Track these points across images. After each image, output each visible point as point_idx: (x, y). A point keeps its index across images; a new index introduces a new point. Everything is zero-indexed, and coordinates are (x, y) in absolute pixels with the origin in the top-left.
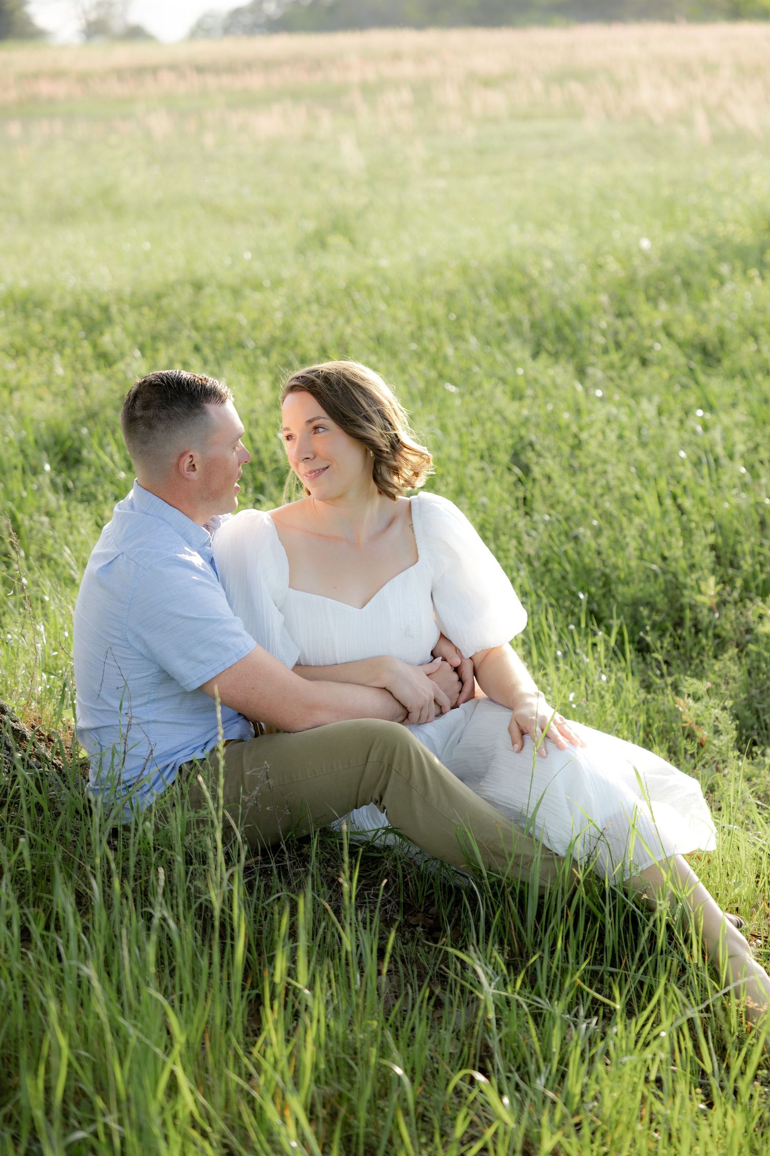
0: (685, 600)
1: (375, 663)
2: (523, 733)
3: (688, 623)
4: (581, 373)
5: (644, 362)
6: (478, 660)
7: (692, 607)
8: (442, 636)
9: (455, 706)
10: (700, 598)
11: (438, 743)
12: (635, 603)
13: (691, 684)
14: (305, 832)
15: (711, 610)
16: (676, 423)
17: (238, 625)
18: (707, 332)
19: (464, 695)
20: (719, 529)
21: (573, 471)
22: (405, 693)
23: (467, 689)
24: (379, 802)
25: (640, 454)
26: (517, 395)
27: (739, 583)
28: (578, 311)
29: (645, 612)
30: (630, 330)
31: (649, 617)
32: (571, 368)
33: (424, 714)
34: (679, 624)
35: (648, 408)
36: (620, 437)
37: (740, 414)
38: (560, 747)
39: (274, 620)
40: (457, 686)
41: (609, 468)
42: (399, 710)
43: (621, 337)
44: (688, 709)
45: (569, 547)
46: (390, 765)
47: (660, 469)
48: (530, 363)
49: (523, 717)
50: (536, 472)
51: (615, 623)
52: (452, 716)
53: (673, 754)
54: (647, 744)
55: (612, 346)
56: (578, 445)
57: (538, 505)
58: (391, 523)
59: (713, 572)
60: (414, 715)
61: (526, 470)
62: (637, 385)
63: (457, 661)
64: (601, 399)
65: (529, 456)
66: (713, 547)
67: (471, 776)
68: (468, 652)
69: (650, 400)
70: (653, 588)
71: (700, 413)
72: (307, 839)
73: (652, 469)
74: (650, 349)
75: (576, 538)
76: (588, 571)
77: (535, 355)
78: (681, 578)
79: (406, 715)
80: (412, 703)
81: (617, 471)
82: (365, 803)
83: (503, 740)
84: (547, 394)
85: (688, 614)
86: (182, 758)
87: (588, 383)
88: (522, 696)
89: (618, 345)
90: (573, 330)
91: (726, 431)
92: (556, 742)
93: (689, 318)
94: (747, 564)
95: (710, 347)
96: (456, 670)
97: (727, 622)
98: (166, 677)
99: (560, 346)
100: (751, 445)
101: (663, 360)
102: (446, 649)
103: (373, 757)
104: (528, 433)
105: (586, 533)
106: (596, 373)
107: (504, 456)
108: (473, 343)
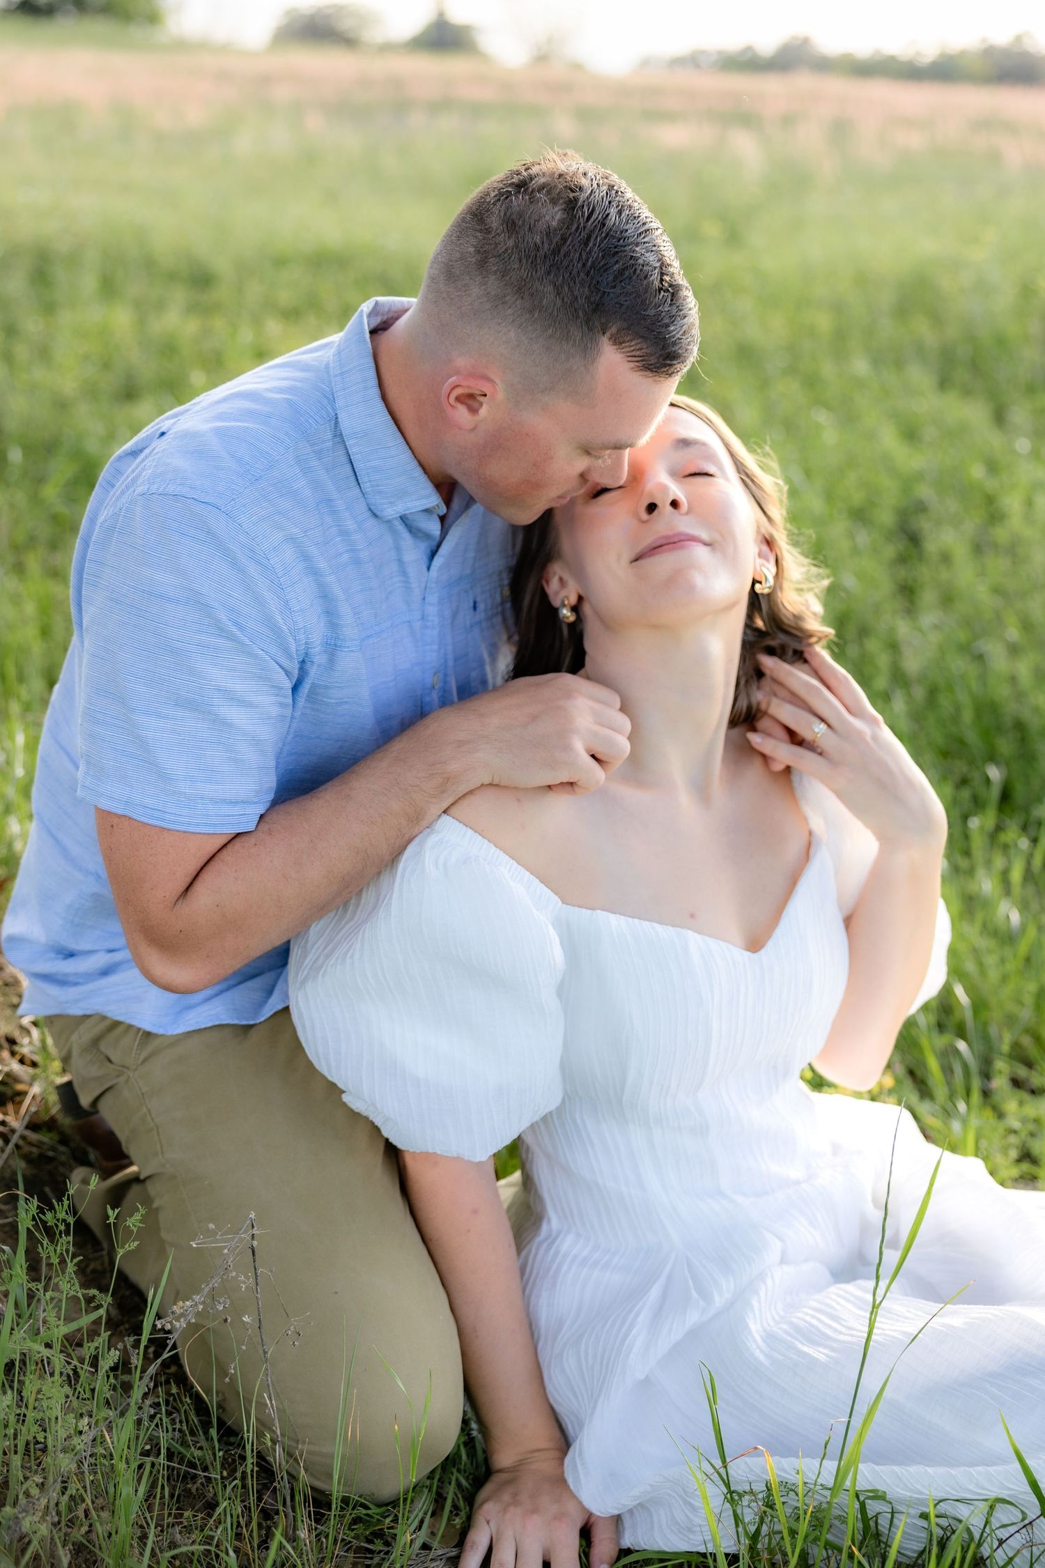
4: (1000, 417)
21: (978, 549)
26: (911, 434)
28: (1000, 339)
32: (985, 408)
45: (971, 670)
48: (934, 396)
50: (931, 546)
56: (995, 516)
57: (928, 597)
61: (914, 539)
65: (924, 525)
75: (980, 658)
104: (925, 492)
105: (995, 651)
106: (1020, 415)
107: (886, 517)
108: (860, 366)
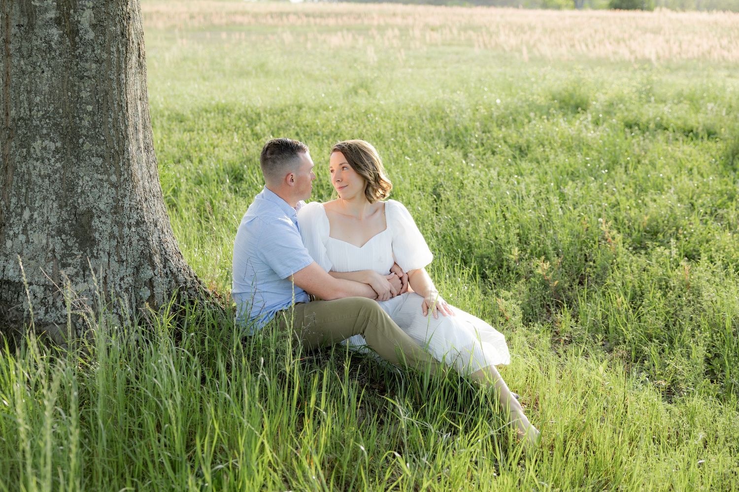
0: (504, 257)
1: (365, 273)
2: (428, 308)
3: (505, 267)
4: (465, 156)
5: (493, 153)
6: (410, 274)
7: (507, 260)
8: (395, 263)
9: (399, 294)
10: (512, 256)
11: (390, 310)
12: (482, 257)
13: (504, 293)
14: (329, 345)
15: (515, 262)
16: (506, 180)
17: (306, 252)
18: (522, 142)
19: (403, 290)
20: (521, 227)
21: (459, 197)
22: (377, 287)
23: (405, 287)
24: (362, 334)
25: (489, 192)
26: (437, 163)
27: (529, 251)
28: (466, 129)
29: (486, 261)
30: (488, 138)
31: (488, 263)
32: (461, 154)
33: (385, 297)
34: (501, 267)
35: (494, 173)
36: (481, 184)
37: (534, 178)
38: (444, 315)
39: (322, 250)
40: (400, 286)
41: (475, 197)
42: (374, 294)
43: (484, 141)
44: (502, 304)
45: (454, 230)
46: (368, 318)
47: (497, 199)
48: (443, 150)
49: (429, 301)
50: (443, 197)
51: (473, 265)
52: (397, 299)
53: (494, 323)
54: (482, 318)
55: (480, 145)
56: (462, 186)
57: (443, 211)
58: (376, 211)
59: (518, 245)
60: (381, 297)
61: (439, 196)
62: (490, 162)
63: (401, 275)
64: (474, 167)
65: (440, 190)
66: (518, 235)
67: (405, 326)
68: (405, 271)
69: (494, 169)
70: (490, 251)
71: (516, 176)
72: (330, 348)
73: (493, 199)
74: (497, 147)
75: (458, 227)
76: (462, 242)
77: (446, 147)
78: (503, 247)
79: (377, 297)
80: (380, 291)
81: (478, 199)
82: (356, 334)
83: (419, 310)
84: (450, 164)
85: (505, 263)
86: (277, 309)
87: (468, 160)
88: (428, 291)
89: (483, 145)
90: (463, 137)
91: (527, 184)
92: (442, 312)
93: (514, 135)
94: (533, 243)
95: (523, 149)
96: (401, 278)
97: (522, 268)
98: (273, 272)
99: (456, 144)
100: (538, 192)
101: (502, 153)
102: (396, 269)
103: (361, 314)
104: (440, 180)
105: (462, 225)
106: (472, 156)
107: (429, 189)
108: (419, 140)
